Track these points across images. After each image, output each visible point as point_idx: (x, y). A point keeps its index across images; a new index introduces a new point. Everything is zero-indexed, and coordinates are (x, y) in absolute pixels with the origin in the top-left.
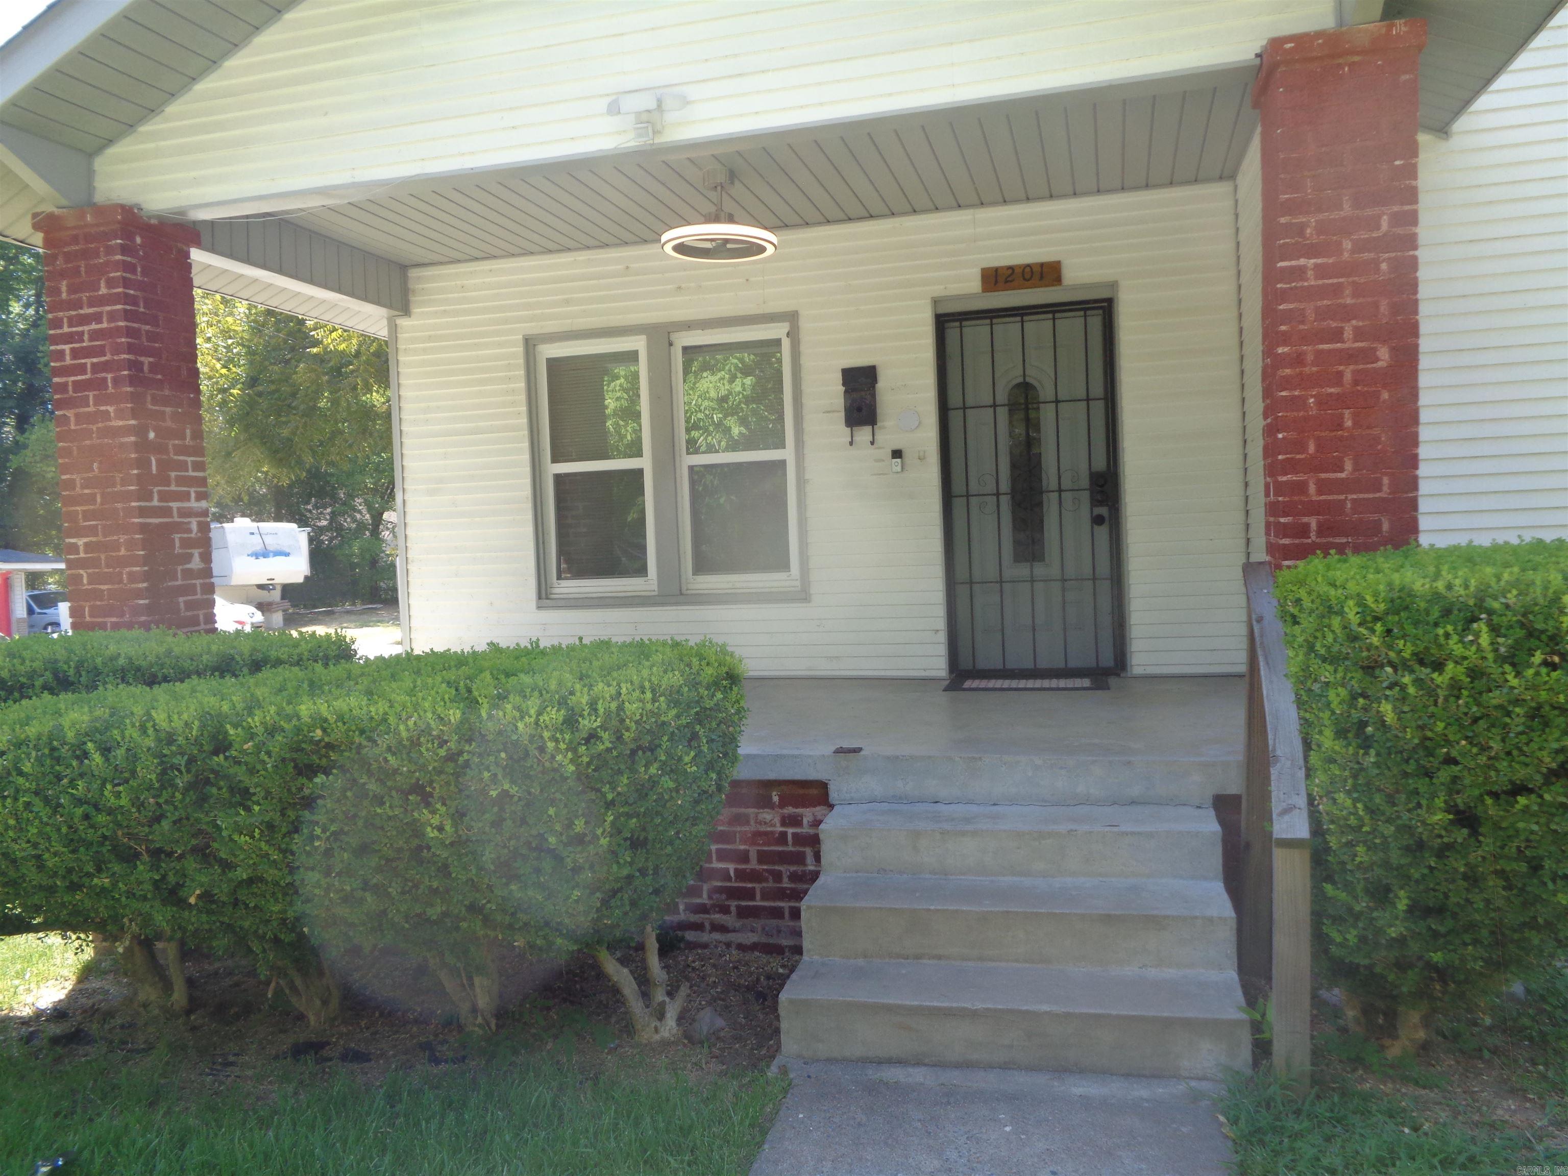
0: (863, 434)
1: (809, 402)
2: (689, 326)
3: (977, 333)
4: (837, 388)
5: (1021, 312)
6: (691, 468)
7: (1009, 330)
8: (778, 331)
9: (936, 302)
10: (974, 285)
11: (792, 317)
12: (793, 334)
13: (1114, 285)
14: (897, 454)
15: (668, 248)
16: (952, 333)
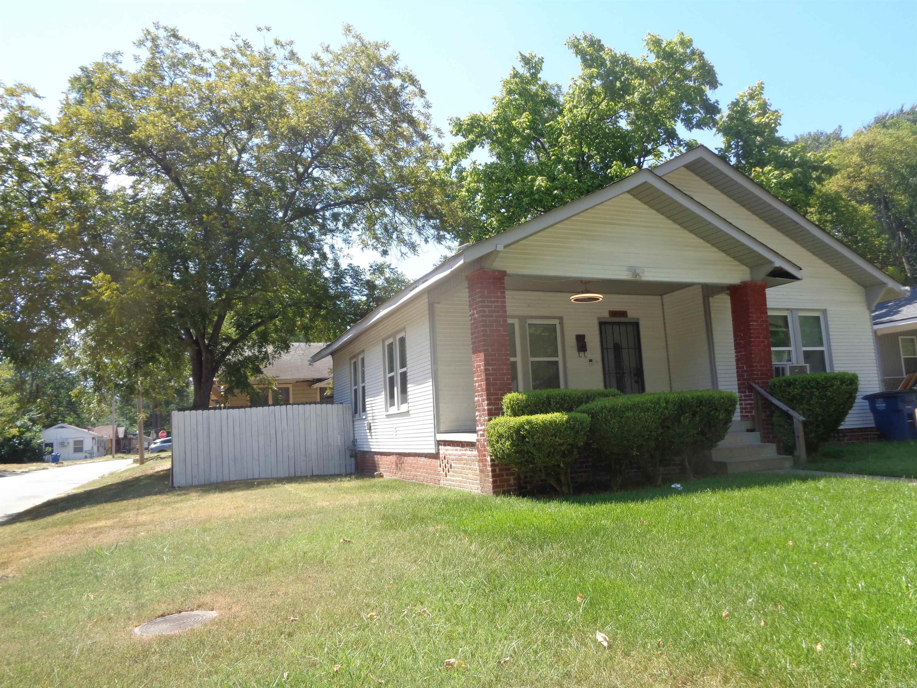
0: (582, 354)
1: (567, 344)
2: (532, 317)
3: (609, 328)
4: (574, 340)
5: (619, 324)
6: (532, 362)
7: (616, 328)
8: (556, 322)
9: (598, 318)
10: (607, 315)
11: (561, 319)
12: (561, 323)
13: (638, 319)
14: (591, 361)
15: (572, 300)
16: (603, 327)
